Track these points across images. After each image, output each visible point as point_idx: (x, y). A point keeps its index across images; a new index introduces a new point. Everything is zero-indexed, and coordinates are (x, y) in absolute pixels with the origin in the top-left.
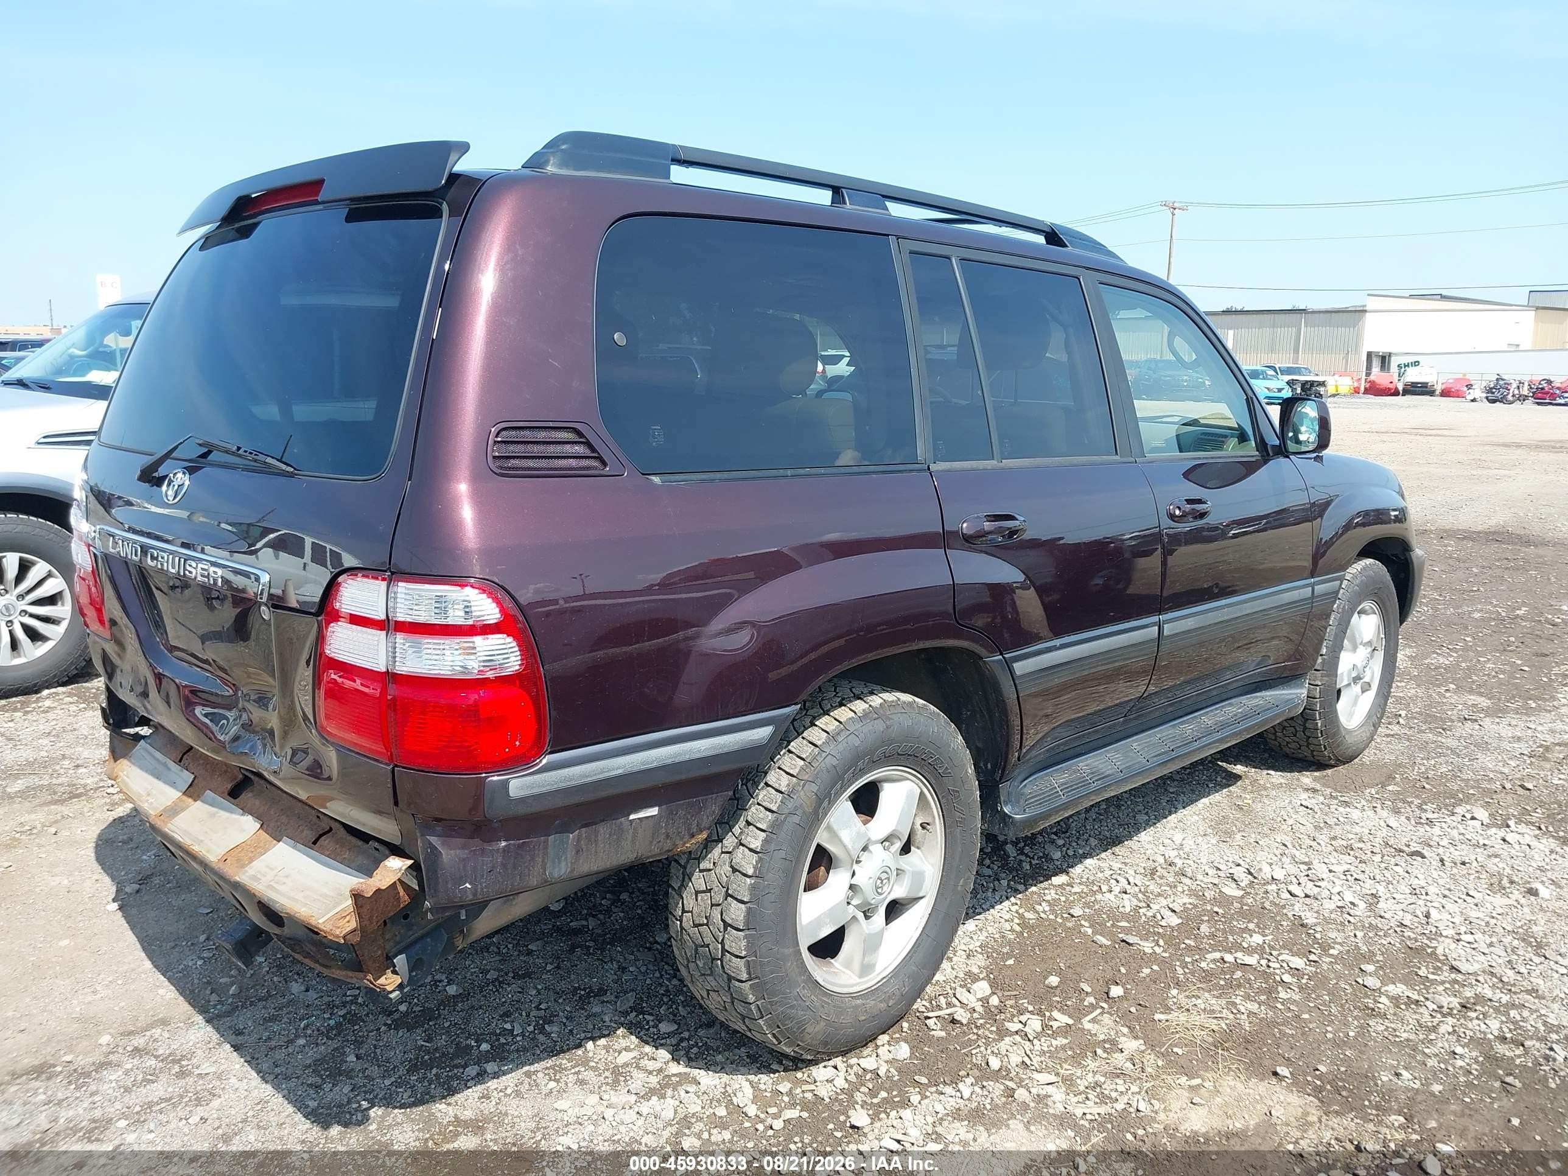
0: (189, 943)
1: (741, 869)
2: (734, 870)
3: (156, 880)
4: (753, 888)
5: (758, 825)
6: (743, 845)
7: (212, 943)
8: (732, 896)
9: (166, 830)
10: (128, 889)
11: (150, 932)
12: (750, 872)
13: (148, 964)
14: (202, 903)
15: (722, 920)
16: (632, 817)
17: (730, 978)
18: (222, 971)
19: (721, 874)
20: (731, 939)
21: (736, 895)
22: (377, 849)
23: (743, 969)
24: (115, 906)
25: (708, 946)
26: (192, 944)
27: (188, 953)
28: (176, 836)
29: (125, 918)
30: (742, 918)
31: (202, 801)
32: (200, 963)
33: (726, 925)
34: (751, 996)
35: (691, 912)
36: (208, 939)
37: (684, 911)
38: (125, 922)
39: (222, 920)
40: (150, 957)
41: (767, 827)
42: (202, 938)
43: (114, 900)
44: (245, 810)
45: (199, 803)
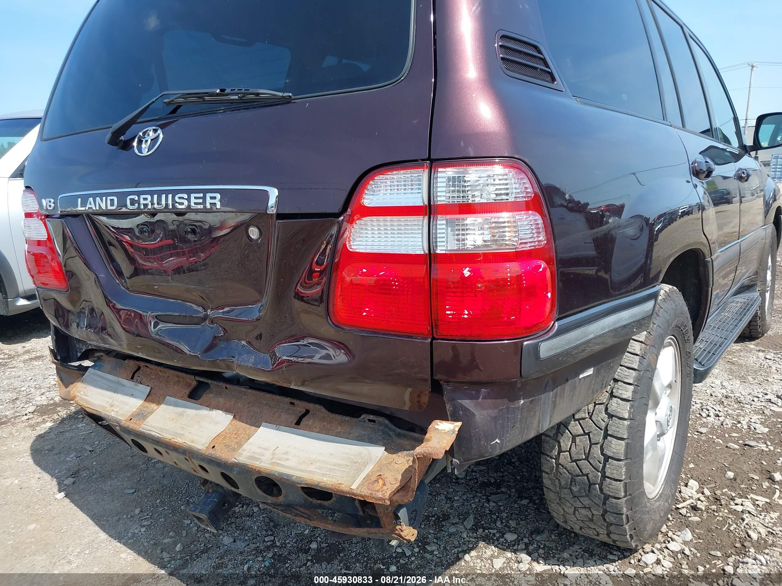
0: (129, 516)
1: (618, 415)
2: (611, 416)
3: (84, 474)
4: (630, 427)
5: (626, 381)
6: (615, 397)
7: (146, 514)
8: (611, 436)
9: (141, 429)
10: (67, 482)
11: (96, 511)
12: (626, 416)
13: (103, 535)
14: (125, 486)
15: (602, 454)
16: (581, 376)
17: (607, 497)
18: (162, 534)
19: (598, 421)
20: (613, 467)
21: (615, 434)
22: (374, 421)
23: (622, 489)
24: (63, 494)
25: (587, 475)
26: (131, 517)
27: (131, 524)
28: (153, 433)
29: (73, 503)
30: (623, 451)
31: (166, 404)
32: (143, 530)
33: (607, 458)
34: (625, 509)
35: (569, 451)
36: (141, 511)
37: (560, 451)
38: (73, 505)
39: (146, 496)
40: (103, 528)
41: (634, 381)
42: (137, 511)
43: (60, 491)
44: (212, 407)
45: (163, 406)
